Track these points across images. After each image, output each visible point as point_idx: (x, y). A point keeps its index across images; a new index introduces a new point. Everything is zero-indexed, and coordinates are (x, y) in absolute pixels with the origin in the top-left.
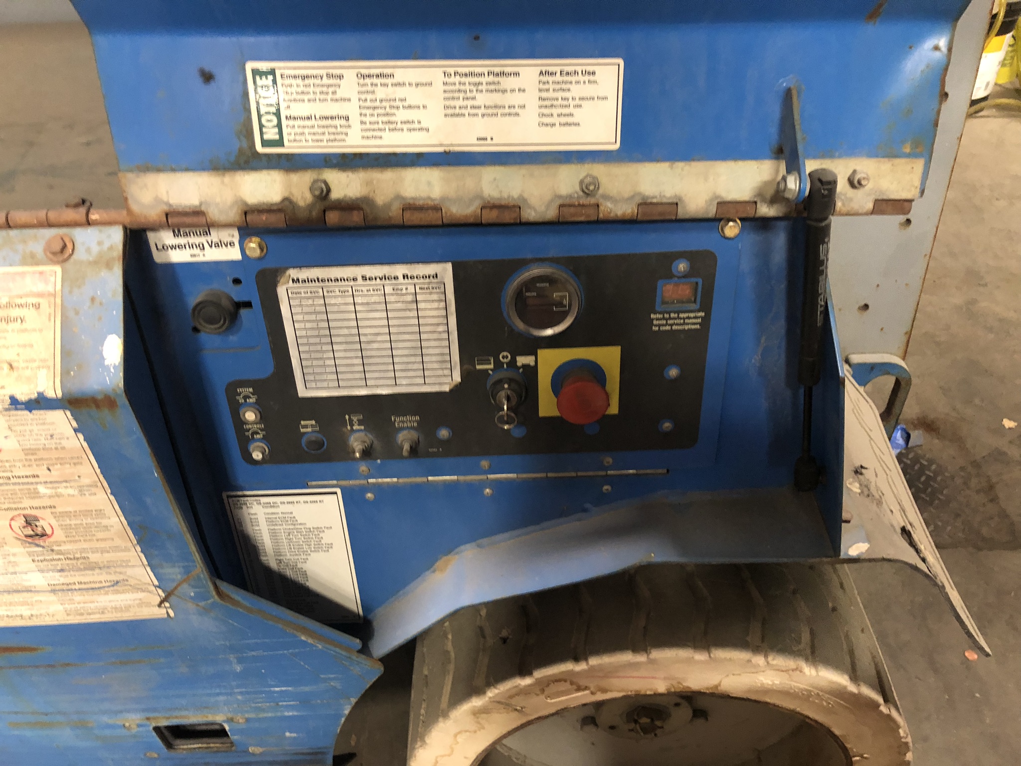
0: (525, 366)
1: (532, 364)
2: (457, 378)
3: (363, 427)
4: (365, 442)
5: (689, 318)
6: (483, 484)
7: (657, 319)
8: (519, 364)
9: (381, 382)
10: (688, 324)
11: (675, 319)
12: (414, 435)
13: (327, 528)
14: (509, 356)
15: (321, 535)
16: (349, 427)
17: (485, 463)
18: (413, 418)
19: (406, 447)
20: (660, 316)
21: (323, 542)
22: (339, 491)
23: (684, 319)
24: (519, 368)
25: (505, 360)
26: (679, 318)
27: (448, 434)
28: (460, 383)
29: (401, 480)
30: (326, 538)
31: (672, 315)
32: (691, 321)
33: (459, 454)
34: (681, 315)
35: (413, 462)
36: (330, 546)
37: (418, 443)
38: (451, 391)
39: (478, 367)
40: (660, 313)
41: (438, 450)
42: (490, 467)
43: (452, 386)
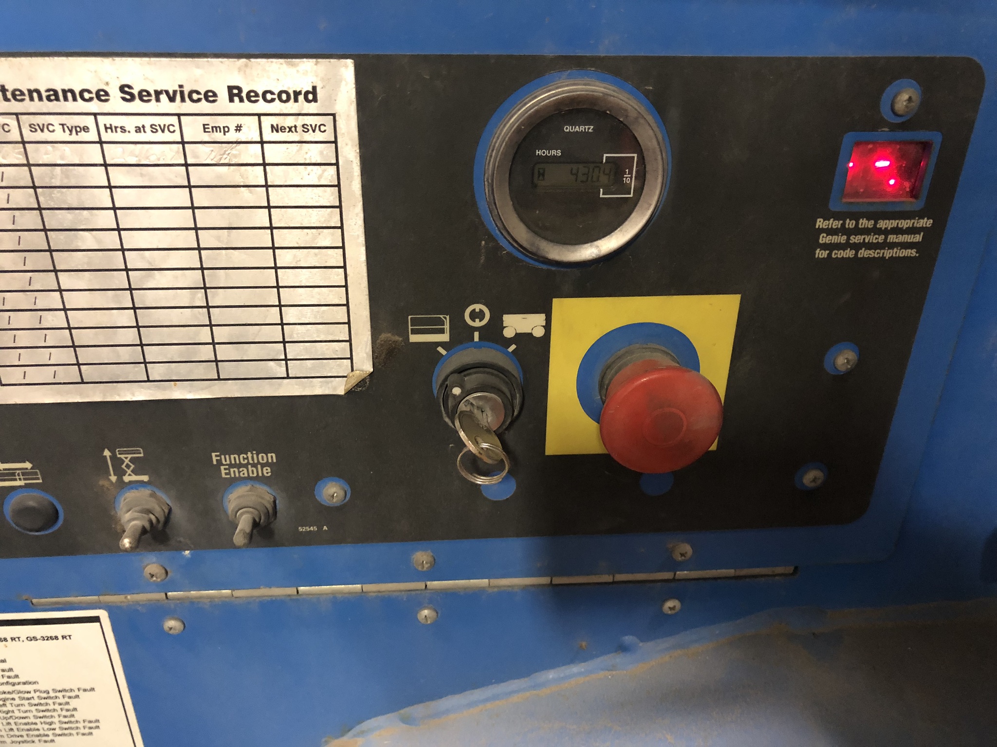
0: (523, 339)
1: (539, 333)
2: (365, 364)
3: (145, 478)
4: (148, 511)
5: (897, 231)
6: (416, 601)
7: (831, 232)
8: (508, 333)
9: (183, 371)
10: (892, 246)
11: (866, 231)
12: (265, 495)
13: (85, 690)
14: (488, 316)
15: (74, 703)
16: (113, 478)
17: (422, 557)
18: (262, 458)
19: (244, 523)
20: (836, 224)
21: (78, 716)
22: (103, 614)
23: (886, 232)
24: (508, 342)
25: (477, 324)
26: (877, 231)
27: (342, 493)
28: (371, 375)
29: (238, 593)
30: (85, 708)
31: (864, 223)
32: (902, 238)
33: (365, 538)
34: (883, 224)
35: (262, 555)
36: (94, 725)
37: (273, 513)
38: (350, 393)
39: (414, 338)
40: (837, 216)
41: (320, 528)
42: (434, 562)
43: (353, 382)
